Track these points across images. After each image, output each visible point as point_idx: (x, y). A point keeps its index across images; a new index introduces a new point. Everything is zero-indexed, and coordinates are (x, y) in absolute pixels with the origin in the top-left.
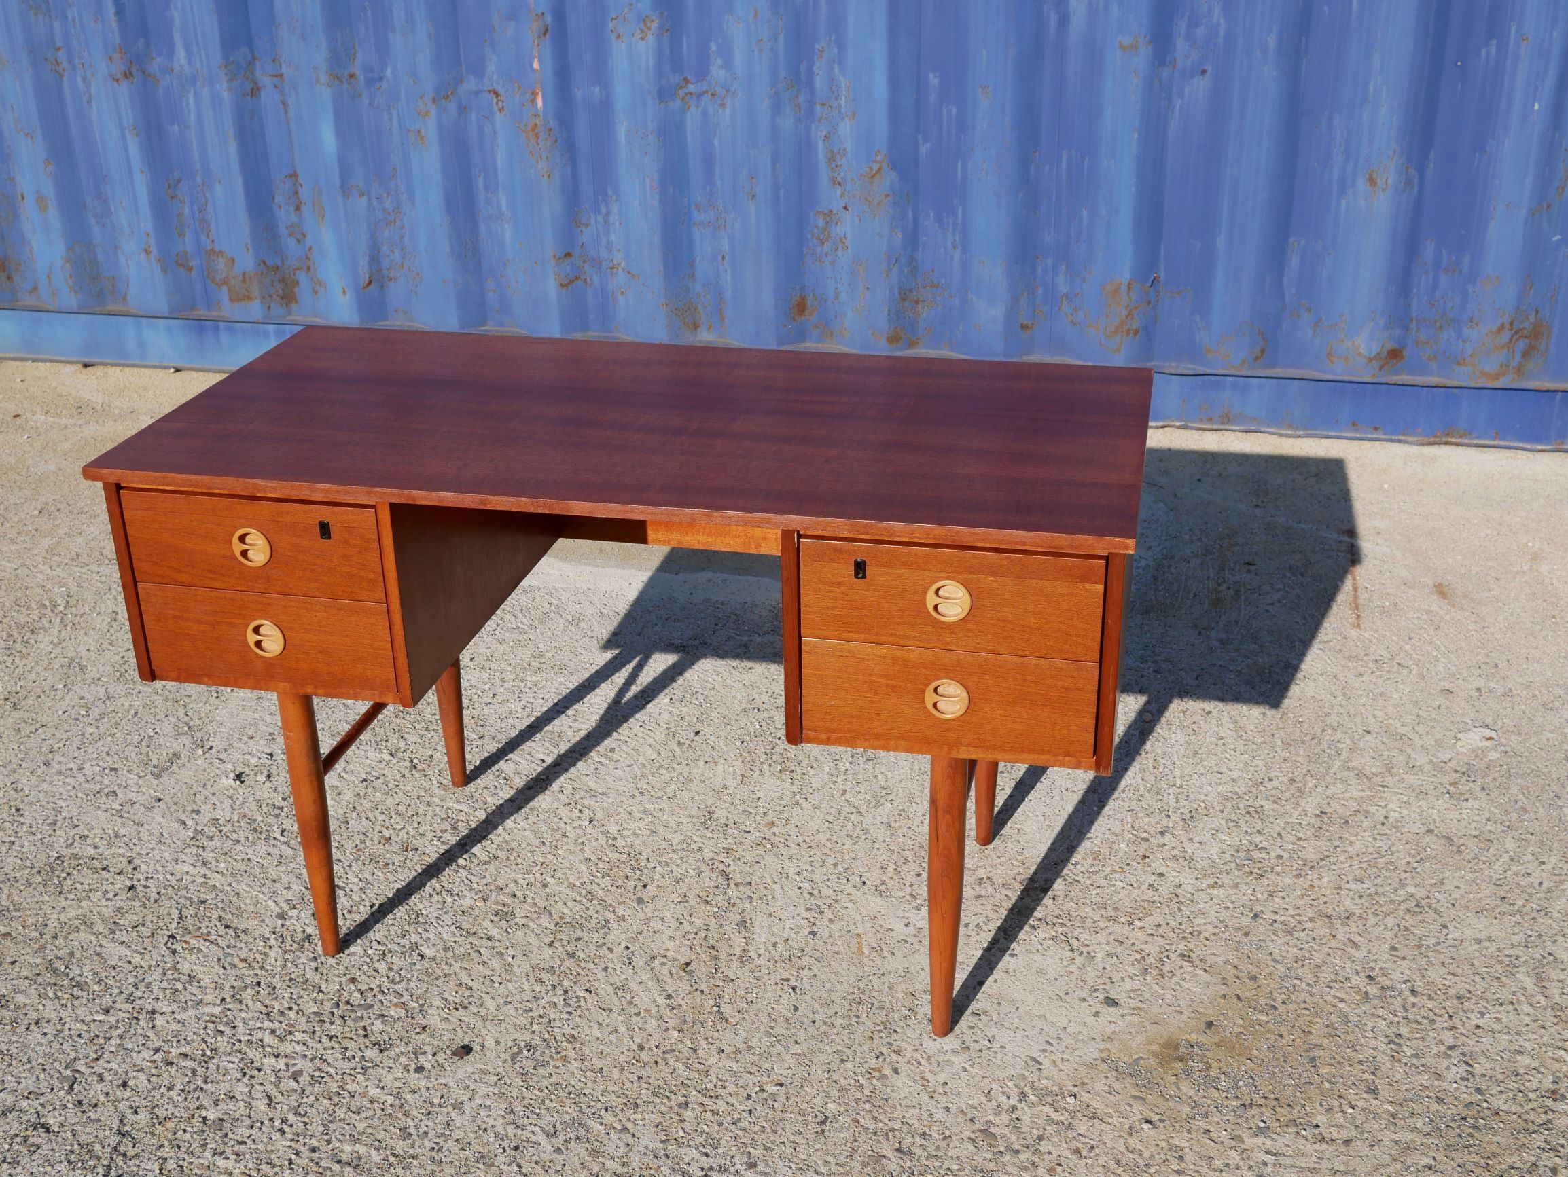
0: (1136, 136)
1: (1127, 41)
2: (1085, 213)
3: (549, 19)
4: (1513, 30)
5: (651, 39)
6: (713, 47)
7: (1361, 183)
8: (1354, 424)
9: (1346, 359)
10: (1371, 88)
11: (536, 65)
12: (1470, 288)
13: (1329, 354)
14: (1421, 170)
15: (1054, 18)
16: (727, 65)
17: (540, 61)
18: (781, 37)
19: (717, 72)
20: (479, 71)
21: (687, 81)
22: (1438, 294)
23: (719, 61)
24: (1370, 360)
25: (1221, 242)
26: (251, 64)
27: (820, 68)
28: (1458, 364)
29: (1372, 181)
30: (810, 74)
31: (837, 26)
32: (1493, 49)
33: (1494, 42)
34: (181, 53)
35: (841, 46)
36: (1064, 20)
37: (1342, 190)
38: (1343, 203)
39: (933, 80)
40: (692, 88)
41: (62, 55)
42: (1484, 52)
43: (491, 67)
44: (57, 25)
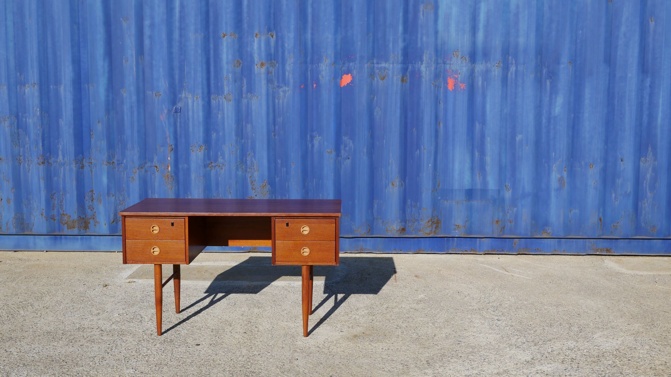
0: (333, 174)
1: (329, 151)
2: (321, 195)
3: (173, 146)
4: (422, 147)
5: (202, 151)
6: (219, 154)
7: (390, 185)
8: (395, 249)
9: (391, 231)
10: (390, 161)
11: (169, 159)
12: (420, 211)
13: (387, 230)
14: (405, 181)
15: (310, 145)
16: (223, 158)
17: (170, 158)
18: (238, 151)
19: (220, 160)
20: (152, 161)
21: (212, 163)
22: (412, 213)
23: (221, 157)
24: (397, 231)
25: (356, 201)
26: (82, 160)
27: (249, 159)
28: (419, 231)
29: (393, 185)
30: (246, 160)
31: (253, 148)
32: (418, 151)
33: (418, 150)
34: (61, 157)
35: (254, 153)
36: (313, 146)
37: (386, 187)
38: (386, 190)
39: (279, 161)
40: (213, 164)
41: (22, 158)
42: (416, 152)
43: (155, 159)
44: (21, 149)
